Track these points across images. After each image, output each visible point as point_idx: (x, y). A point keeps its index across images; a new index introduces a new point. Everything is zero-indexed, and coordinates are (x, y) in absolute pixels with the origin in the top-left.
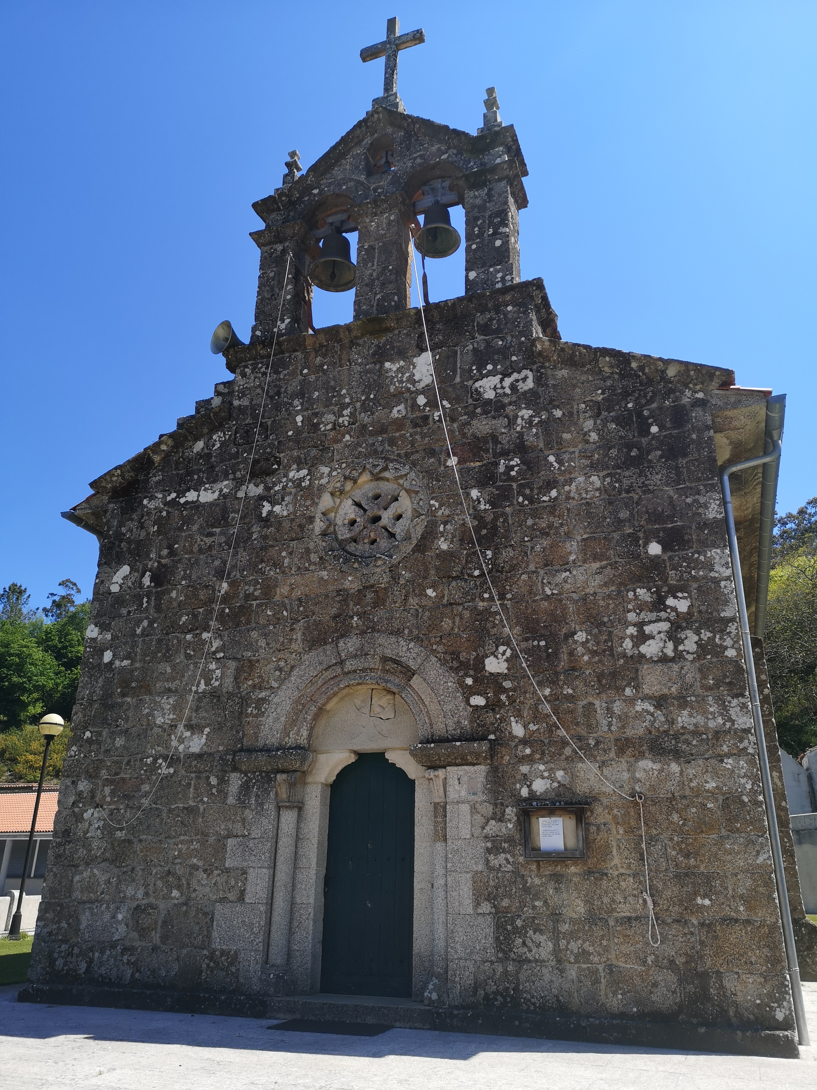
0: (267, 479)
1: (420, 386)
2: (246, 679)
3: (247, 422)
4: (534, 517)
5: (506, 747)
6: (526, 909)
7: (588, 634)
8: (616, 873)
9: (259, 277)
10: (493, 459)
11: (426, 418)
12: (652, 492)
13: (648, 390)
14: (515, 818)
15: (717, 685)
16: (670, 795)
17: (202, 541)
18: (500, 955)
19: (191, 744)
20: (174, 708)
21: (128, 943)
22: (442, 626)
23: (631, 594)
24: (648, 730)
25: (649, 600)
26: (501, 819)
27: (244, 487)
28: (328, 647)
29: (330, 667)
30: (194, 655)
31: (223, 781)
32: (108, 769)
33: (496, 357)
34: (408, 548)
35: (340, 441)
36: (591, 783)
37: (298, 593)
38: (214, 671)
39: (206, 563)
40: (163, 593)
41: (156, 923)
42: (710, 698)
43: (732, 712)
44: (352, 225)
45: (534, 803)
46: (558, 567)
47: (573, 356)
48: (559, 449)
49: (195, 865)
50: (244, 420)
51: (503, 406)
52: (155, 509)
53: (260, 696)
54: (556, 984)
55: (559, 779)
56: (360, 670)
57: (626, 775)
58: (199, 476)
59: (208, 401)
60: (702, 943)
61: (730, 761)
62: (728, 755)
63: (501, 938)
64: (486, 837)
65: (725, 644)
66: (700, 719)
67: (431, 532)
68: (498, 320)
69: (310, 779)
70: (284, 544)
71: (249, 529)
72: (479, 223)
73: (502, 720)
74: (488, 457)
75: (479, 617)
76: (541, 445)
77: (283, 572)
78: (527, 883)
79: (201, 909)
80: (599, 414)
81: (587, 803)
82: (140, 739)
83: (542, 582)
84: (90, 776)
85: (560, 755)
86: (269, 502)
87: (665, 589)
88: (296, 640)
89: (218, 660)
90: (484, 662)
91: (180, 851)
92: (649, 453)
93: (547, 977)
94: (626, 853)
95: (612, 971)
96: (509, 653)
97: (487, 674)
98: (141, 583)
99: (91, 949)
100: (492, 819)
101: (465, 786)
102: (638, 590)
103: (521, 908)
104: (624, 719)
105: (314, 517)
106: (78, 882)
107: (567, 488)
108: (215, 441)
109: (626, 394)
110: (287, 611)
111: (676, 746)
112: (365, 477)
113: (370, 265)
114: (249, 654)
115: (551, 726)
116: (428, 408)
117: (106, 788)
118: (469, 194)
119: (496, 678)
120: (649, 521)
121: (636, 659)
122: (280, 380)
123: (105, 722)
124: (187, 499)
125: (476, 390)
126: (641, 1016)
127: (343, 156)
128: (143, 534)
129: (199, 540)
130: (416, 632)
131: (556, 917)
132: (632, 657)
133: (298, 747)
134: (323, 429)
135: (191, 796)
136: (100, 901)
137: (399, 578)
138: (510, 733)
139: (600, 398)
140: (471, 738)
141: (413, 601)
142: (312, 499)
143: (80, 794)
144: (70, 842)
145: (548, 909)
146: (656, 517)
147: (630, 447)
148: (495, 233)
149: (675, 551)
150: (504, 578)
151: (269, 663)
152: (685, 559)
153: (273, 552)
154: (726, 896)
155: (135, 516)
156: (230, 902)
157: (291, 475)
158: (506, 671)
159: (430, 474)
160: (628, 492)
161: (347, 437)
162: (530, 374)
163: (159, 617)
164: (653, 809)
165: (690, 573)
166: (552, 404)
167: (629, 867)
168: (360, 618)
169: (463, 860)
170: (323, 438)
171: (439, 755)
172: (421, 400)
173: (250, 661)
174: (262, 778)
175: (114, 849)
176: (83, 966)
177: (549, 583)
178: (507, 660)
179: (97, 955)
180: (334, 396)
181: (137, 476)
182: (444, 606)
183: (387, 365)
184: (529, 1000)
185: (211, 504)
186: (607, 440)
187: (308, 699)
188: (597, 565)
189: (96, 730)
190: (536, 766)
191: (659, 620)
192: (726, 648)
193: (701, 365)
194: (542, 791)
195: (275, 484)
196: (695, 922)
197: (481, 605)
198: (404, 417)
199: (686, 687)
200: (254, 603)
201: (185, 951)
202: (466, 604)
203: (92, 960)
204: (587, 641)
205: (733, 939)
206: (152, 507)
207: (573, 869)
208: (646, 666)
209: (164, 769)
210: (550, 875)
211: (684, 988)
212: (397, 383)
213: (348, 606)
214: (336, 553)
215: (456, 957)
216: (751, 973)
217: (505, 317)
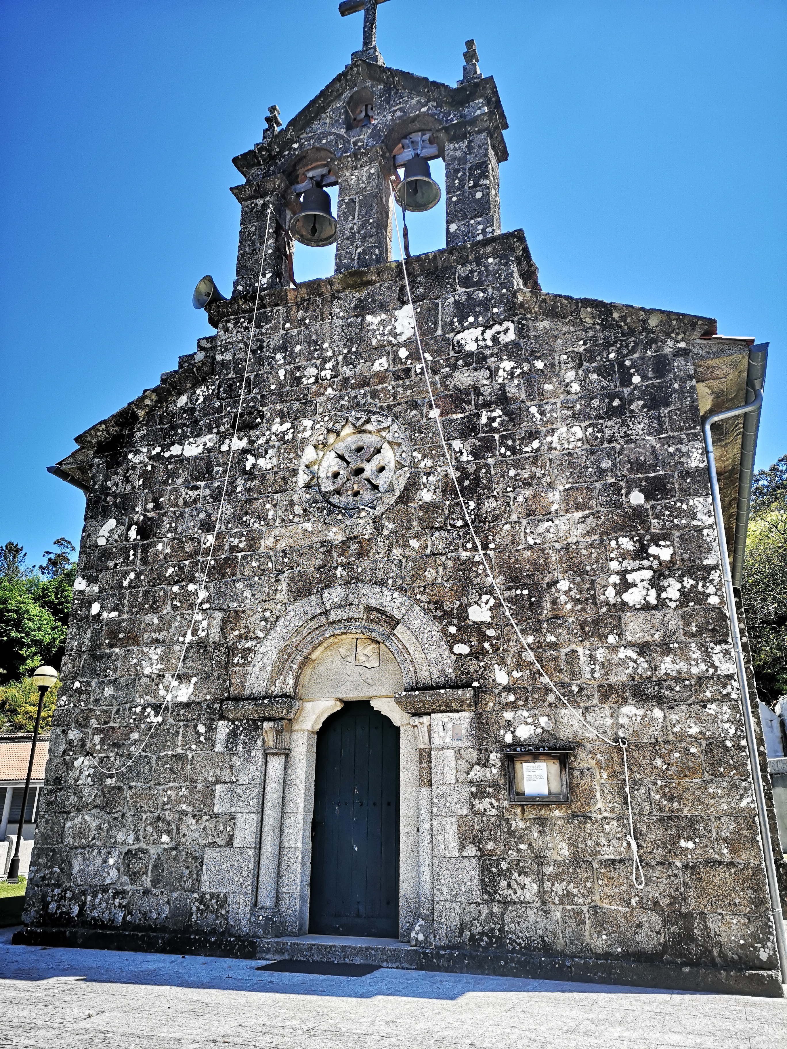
0: (251, 432)
1: (402, 339)
2: (232, 629)
3: (230, 376)
4: (516, 467)
5: (490, 694)
6: (510, 852)
7: (571, 583)
8: (600, 817)
9: (241, 232)
10: (476, 411)
11: (408, 371)
12: (634, 442)
13: (630, 340)
14: (500, 764)
15: (700, 632)
16: (653, 740)
17: (187, 494)
18: (486, 897)
19: (178, 693)
20: (162, 658)
21: (119, 887)
22: (426, 576)
23: (613, 543)
24: (630, 676)
25: (632, 548)
26: (485, 765)
27: (227, 441)
28: (312, 597)
29: (314, 617)
30: (181, 607)
31: (210, 729)
32: (97, 718)
33: (477, 309)
34: (391, 499)
35: (323, 394)
36: (574, 729)
37: (282, 545)
38: (201, 622)
39: (192, 516)
40: (150, 546)
41: (147, 867)
42: (693, 645)
43: (715, 659)
44: (332, 179)
45: (518, 749)
46: (541, 517)
47: (554, 307)
48: (540, 400)
49: (184, 811)
50: (227, 374)
51: (485, 358)
52: (141, 463)
53: (246, 646)
54: (541, 925)
55: (543, 725)
56: (345, 620)
57: (609, 721)
58: (183, 430)
59: (192, 356)
60: (685, 884)
61: (713, 706)
62: (712, 701)
63: (487, 880)
64: (471, 782)
65: (707, 591)
66: (683, 666)
67: (414, 483)
68: (479, 273)
69: (296, 727)
70: (268, 497)
71: (233, 482)
72: (459, 175)
73: (486, 667)
74: (470, 409)
75: (462, 567)
76: (523, 396)
77: (268, 524)
78: (511, 826)
79: (191, 854)
80: (581, 365)
81: (570, 749)
82: (128, 689)
83: (525, 532)
84: (80, 725)
85: (544, 702)
86: (253, 455)
87: (648, 537)
88: (281, 590)
89: (204, 611)
90: (467, 611)
91: (169, 797)
92: (631, 402)
93: (532, 918)
94: (610, 797)
95: (596, 912)
96: (492, 602)
97: (471, 623)
98: (127, 536)
100: (477, 764)
101: (450, 732)
102: (620, 539)
103: (506, 851)
104: (607, 666)
105: (298, 470)
106: (70, 828)
107: (549, 439)
108: (199, 395)
109: (608, 345)
110: (272, 562)
111: (659, 692)
112: (349, 430)
113: (350, 218)
114: (235, 605)
115: (535, 673)
116: (410, 361)
117: (95, 737)
118: (449, 147)
119: (479, 628)
120: (631, 470)
121: (619, 607)
122: (262, 334)
123: (94, 672)
124: (172, 453)
125: (458, 342)
126: (626, 956)
127: (323, 109)
128: (129, 487)
129: (184, 493)
130: (399, 582)
131: (541, 859)
132: (614, 604)
133: (284, 696)
134: (305, 383)
135: (180, 743)
136: (92, 847)
137: (382, 530)
138: (494, 680)
139: (582, 349)
140: (455, 686)
141: (397, 552)
142: (296, 452)
143: (70, 742)
144: (61, 789)
145: (532, 852)
146: (639, 466)
147: (611, 396)
148: (475, 185)
149: (657, 500)
150: (487, 528)
151: (255, 614)
152: (667, 508)
153: (257, 504)
154: (709, 839)
155: (120, 470)
156: (219, 846)
157: (275, 428)
158: (489, 620)
159: (412, 426)
160: (610, 441)
161: (330, 390)
162: (512, 326)
163: (146, 570)
164: (636, 754)
165: (672, 521)
166: (533, 355)
167: (613, 811)
168: (345, 569)
169: (448, 805)
170: (306, 392)
171: (423, 702)
172: (403, 353)
173: (236, 612)
174: (249, 725)
175: (104, 796)
176: (76, 909)
177: (532, 533)
178: (490, 609)
179: (89, 898)
180: (316, 350)
181: (121, 430)
182: (427, 556)
183: (369, 318)
184: (515, 941)
185: (196, 458)
186: (589, 390)
187: (294, 648)
188: (580, 514)
189: (85, 680)
190: (519, 712)
191: (642, 568)
192: (709, 595)
193: (683, 315)
194: (526, 737)
195: (258, 437)
196: (679, 864)
197: (464, 555)
198: (386, 370)
199: (669, 635)
200: (240, 555)
201: (175, 895)
202: (449, 554)
203: (84, 903)
204: (570, 590)
205: (716, 881)
206: (137, 461)
207: (557, 813)
208: (628, 614)
209: (152, 717)
210: (535, 819)
211: (669, 929)
212: (379, 337)
213: (332, 557)
214: (319, 505)
215: (442, 898)
216: (734, 914)
217: (487, 269)
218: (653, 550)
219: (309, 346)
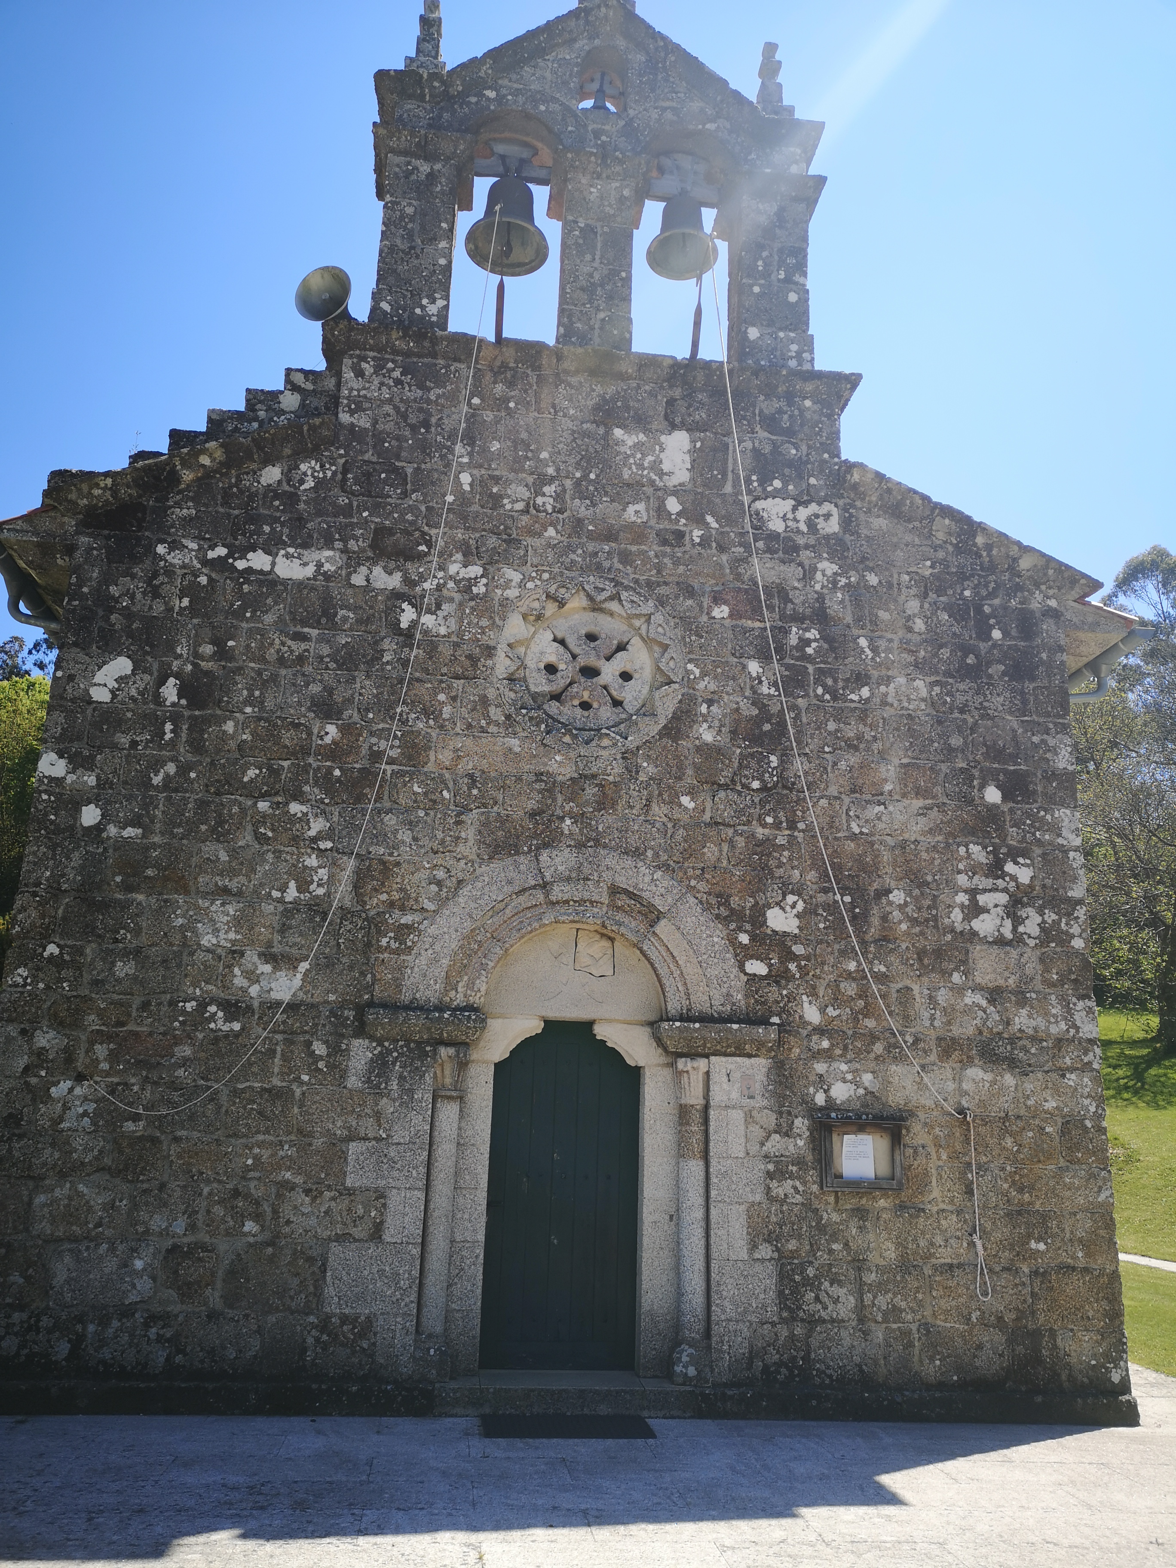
0: (409, 565)
1: (671, 482)
2: (375, 890)
3: (366, 457)
4: (837, 720)
5: (795, 1037)
6: (819, 1254)
7: (907, 895)
8: (935, 1209)
10: (780, 624)
11: (680, 535)
12: (992, 718)
13: (991, 578)
14: (808, 1133)
15: (1061, 982)
16: (1002, 1114)
17: (283, 644)
18: (785, 1314)
19: (273, 985)
20: (237, 923)
21: (156, 1308)
22: (704, 854)
23: (962, 850)
24: (978, 1028)
25: (985, 861)
26: (787, 1134)
27: (363, 570)
28: (522, 859)
29: (524, 890)
30: (275, 839)
31: (336, 1050)
32: (101, 1014)
33: (787, 471)
34: (652, 728)
35: (540, 535)
36: (907, 1093)
37: (467, 766)
38: (315, 870)
39: (294, 685)
40: (208, 721)
41: (213, 1274)
42: (1053, 997)
43: (1077, 1017)
45: (833, 1115)
46: (869, 797)
47: (899, 505)
48: (872, 631)
49: (287, 1182)
50: (363, 453)
51: (796, 549)
52: (184, 566)
53: (402, 921)
54: (859, 1350)
55: (867, 1084)
56: (575, 902)
57: (951, 1086)
58: (273, 529)
59: (273, 396)
60: (1034, 1295)
61: (1073, 1076)
62: (1072, 1070)
63: (787, 1292)
64: (766, 1156)
65: (1071, 931)
66: (1040, 1022)
67: (688, 711)
68: (791, 417)
69: (475, 1055)
70: (441, 681)
71: (376, 643)
72: (765, 254)
73: (791, 998)
74: (774, 618)
75: (759, 849)
76: (849, 619)
77: (442, 727)
78: (822, 1219)
79: (302, 1253)
80: (925, 595)
81: (903, 1119)
82: (167, 968)
83: (847, 814)
84: (61, 1024)
85: (868, 1053)
86: (413, 606)
87: (1004, 850)
88: (466, 840)
89: (321, 852)
90: (765, 914)
91: (256, 1158)
92: (989, 664)
93: (847, 1342)
94: (949, 1184)
95: (928, 1332)
96: (800, 906)
97: (769, 932)
98: (157, 694)
99: (81, 1319)
100: (776, 1132)
101: (738, 1085)
102: (971, 846)
103: (813, 1251)
104: (949, 1013)
105: (495, 648)
106: (44, 1205)
107: (883, 688)
108: (305, 474)
109: (962, 577)
110: (449, 791)
111: (1011, 1053)
112: (578, 602)
113: (588, 257)
114: (382, 851)
115: (857, 1013)
116: (683, 521)
117: (97, 1047)
119: (781, 940)
120: (986, 755)
121: (967, 937)
122: (429, 401)
123: (89, 930)
124: (250, 564)
125: (757, 513)
126: (962, 1385)
128: (158, 607)
129: (277, 641)
130: (664, 857)
131: (859, 1264)
132: (961, 932)
133: (469, 1008)
134: (508, 507)
135: (276, 1070)
136: (94, 1239)
137: (637, 772)
138: (801, 1017)
139: (927, 573)
140: (746, 1019)
141: (659, 811)
142: (491, 617)
143: (41, 1053)
144: (21, 1137)
145: (849, 1254)
146: (996, 753)
147: (965, 650)
148: (788, 280)
149: (1018, 803)
150: (795, 798)
151: (418, 870)
152: (1029, 815)
153: (423, 690)
154: (1063, 1240)
155: (138, 571)
156: (356, 1240)
157: (453, 569)
158: (796, 931)
159: (686, 622)
160: (962, 711)
161: (551, 532)
162: (835, 511)
163: (201, 763)
164: (982, 1130)
165: (1034, 834)
166: (864, 563)
167: (952, 1202)
168: (576, 822)
169: (734, 1187)
170: (508, 522)
171: (705, 1039)
172: (673, 505)
173: (383, 863)
174: (410, 1050)
175: (121, 1152)
176: (63, 1348)
177: (857, 817)
178: (798, 916)
179: (91, 1328)
180: (527, 458)
181: (140, 496)
182: (707, 824)
183: (618, 432)
184: (824, 1372)
185: (300, 585)
186: (937, 634)
187: (489, 935)
188: (918, 803)
189: (69, 943)
190: (835, 1065)
191: (995, 889)
192: (1073, 936)
193: (1067, 566)
194: (844, 1098)
195: (423, 578)
196: (1027, 1270)
197: (760, 832)
198: (645, 524)
199: (1026, 981)
200: (389, 769)
201: (272, 1319)
202: (739, 827)
203: (81, 1338)
204: (906, 904)
205: (1069, 1290)
206: (176, 561)
207: (882, 1203)
208: (978, 948)
209: (220, 1023)
210: (853, 1210)
211: (1013, 1350)
212: (634, 467)
213: (554, 800)
214: (533, 713)
215: (723, 1317)
216: (1087, 1330)
217: (801, 414)
218: (1010, 867)
219: (515, 448)
